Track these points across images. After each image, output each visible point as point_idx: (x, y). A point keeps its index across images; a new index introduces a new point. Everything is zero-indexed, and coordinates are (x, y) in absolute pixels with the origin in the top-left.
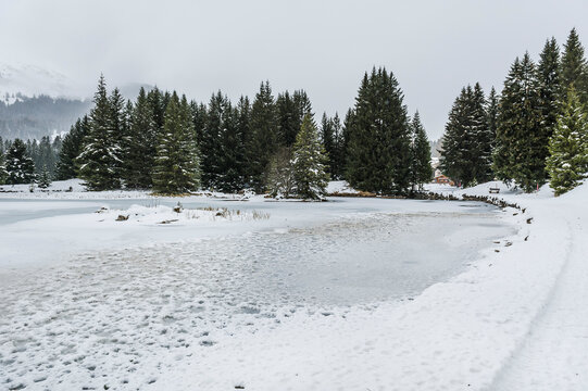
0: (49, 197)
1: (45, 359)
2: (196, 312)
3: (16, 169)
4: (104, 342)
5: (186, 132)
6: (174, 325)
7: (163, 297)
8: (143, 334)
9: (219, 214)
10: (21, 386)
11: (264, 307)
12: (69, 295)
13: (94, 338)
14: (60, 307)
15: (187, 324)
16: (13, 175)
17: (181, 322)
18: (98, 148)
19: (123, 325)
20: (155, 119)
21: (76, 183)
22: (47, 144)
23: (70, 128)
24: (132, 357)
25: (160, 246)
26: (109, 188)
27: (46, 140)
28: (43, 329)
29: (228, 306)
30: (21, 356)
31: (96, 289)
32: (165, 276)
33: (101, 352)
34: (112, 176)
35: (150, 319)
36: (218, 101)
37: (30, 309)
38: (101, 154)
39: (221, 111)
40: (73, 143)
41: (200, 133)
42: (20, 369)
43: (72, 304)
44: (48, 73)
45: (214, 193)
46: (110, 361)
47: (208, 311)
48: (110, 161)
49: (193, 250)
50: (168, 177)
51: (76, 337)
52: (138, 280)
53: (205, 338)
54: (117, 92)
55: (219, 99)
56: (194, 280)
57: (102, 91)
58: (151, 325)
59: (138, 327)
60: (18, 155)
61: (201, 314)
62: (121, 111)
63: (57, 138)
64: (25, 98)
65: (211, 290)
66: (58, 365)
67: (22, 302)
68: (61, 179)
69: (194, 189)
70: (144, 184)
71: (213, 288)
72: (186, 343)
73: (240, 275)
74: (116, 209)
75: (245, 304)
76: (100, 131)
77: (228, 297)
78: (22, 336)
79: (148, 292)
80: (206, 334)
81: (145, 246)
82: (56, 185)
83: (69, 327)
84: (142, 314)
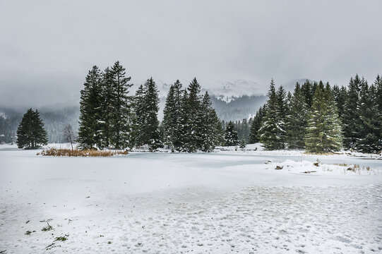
0: (244, 154)
1: (215, 236)
2: (302, 231)
3: (229, 138)
4: (244, 235)
5: (330, 109)
6: (285, 236)
7: (285, 219)
8: (265, 237)
9: (349, 169)
10: (202, 245)
11: (356, 240)
12: (236, 208)
13: (239, 232)
14: (229, 213)
15: (293, 238)
16: (228, 141)
17: (290, 235)
18: (271, 123)
19: (256, 229)
20: (307, 102)
21: (259, 145)
22: (245, 123)
23: (256, 113)
24: (254, 247)
25: (296, 188)
26: (277, 149)
27: (245, 120)
28: (218, 222)
29: (328, 234)
30: (206, 232)
31: (249, 207)
32: (292, 206)
33: (240, 240)
34: (279, 141)
35: (272, 230)
36: (356, 82)
37: (216, 211)
38: (272, 127)
39: (359, 90)
40: (257, 122)
41: (341, 108)
42: (204, 237)
43: (235, 213)
44: (246, 83)
45: (353, 153)
46: (242, 245)
47: (311, 233)
48: (277, 131)
49: (318, 192)
50: (316, 141)
51: (231, 229)
52: (274, 206)
53: (301, 249)
54: (281, 88)
55: (357, 81)
56: (310, 212)
57: (273, 89)
58: (271, 232)
59: (264, 232)
60: (230, 130)
61: (305, 234)
62: (284, 99)
63: (251, 119)
64: (235, 98)
65: (320, 221)
66: (219, 240)
67: (214, 207)
68: (252, 143)
69: (337, 149)
70: (301, 146)
71: (321, 219)
72: (288, 248)
73: (347, 215)
74: (276, 162)
75: (341, 235)
76: (271, 113)
77: (331, 228)
78: (209, 223)
79: (278, 213)
80: (303, 246)
81: (287, 186)
82: (249, 146)
83: (230, 224)
84: (269, 226)
